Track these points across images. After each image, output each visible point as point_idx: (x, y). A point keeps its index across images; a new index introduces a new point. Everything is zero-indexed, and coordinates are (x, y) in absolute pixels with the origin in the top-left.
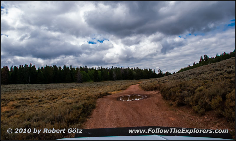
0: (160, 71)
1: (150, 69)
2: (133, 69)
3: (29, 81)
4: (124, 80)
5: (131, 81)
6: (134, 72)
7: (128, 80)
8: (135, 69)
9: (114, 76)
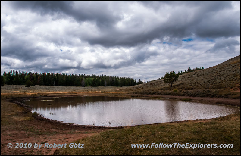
0: (140, 81)
1: (132, 78)
2: (119, 77)
3: (54, 84)
4: (112, 87)
5: (116, 87)
6: (119, 81)
7: (114, 87)
8: (120, 77)
9: (105, 83)
